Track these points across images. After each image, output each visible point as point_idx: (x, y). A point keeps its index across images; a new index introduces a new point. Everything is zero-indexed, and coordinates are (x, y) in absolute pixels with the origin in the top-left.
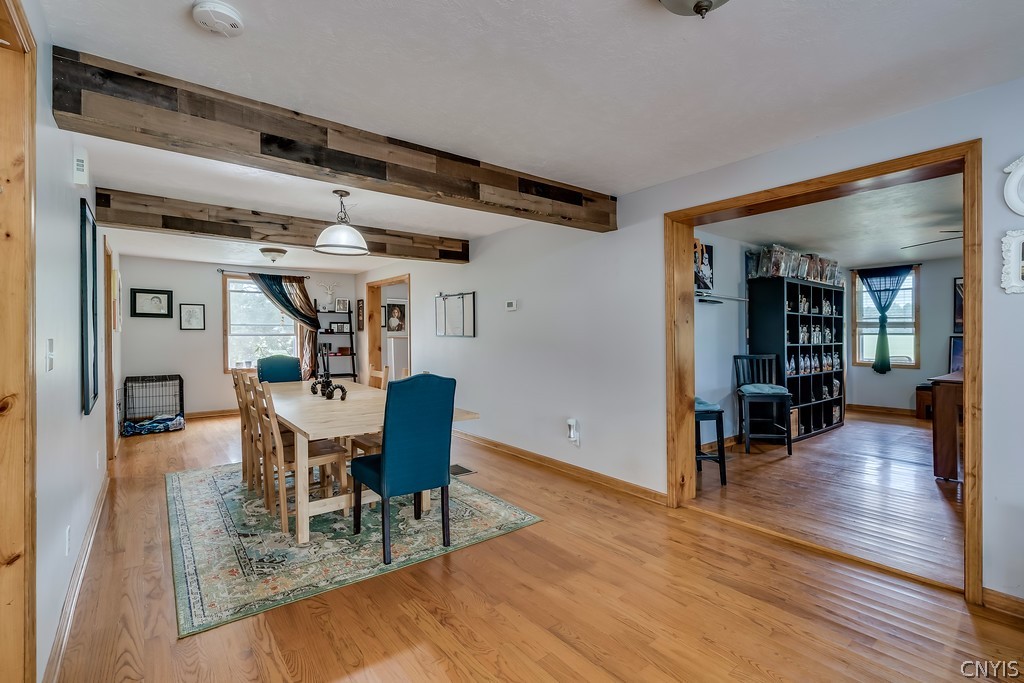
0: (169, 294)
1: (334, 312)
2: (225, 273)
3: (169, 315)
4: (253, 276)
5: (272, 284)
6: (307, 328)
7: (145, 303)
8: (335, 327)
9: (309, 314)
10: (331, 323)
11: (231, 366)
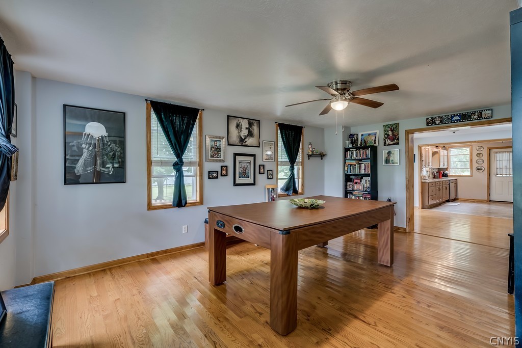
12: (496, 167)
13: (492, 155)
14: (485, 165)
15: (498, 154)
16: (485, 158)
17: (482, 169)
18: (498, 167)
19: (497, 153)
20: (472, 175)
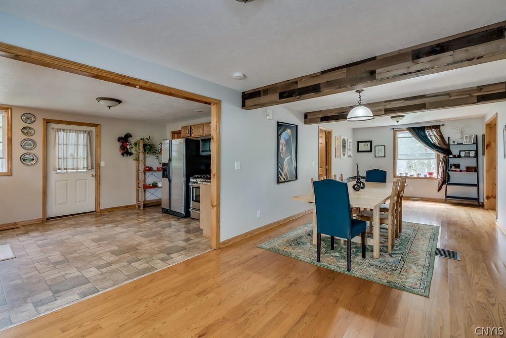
0: (371, 142)
1: (462, 144)
2: (395, 130)
3: (371, 151)
4: (409, 129)
5: (419, 132)
6: (442, 156)
7: (363, 147)
8: (463, 154)
9: (444, 146)
10: (460, 151)
11: (398, 174)
12: (57, 156)
13: (51, 133)
14: (38, 151)
15: (61, 134)
16: (38, 137)
17: (33, 160)
18: (61, 155)
19: (59, 130)
20: (10, 173)
